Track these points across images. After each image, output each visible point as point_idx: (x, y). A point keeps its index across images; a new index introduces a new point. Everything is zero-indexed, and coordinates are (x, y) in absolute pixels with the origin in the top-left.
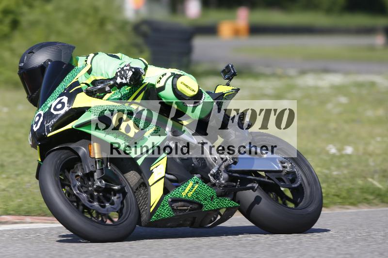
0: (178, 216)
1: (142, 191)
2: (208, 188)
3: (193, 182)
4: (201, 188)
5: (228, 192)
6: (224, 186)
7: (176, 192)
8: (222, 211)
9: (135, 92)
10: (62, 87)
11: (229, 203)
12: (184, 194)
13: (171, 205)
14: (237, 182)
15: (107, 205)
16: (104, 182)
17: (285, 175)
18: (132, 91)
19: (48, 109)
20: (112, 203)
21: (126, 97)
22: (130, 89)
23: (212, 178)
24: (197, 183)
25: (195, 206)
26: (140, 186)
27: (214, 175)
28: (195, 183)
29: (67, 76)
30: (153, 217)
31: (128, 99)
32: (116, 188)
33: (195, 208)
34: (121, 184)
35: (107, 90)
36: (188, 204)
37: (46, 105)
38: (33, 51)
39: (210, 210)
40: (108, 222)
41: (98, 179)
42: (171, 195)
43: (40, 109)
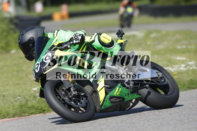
0: (114, 105)
1: (94, 95)
2: (126, 90)
3: (118, 87)
4: (123, 90)
5: (135, 90)
6: (132, 88)
7: (111, 93)
8: (134, 101)
9: (81, 47)
10: (46, 49)
11: (137, 96)
12: (115, 94)
13: (110, 100)
14: (139, 85)
15: (79, 103)
16: (76, 92)
17: (160, 79)
18: (80, 46)
19: (41, 60)
20: (81, 103)
21: (78, 50)
22: (79, 46)
23: (126, 85)
24: (120, 87)
25: (121, 99)
26: (93, 93)
27: (127, 83)
28: (119, 88)
29: (48, 43)
30: (102, 107)
31: (79, 50)
32: (82, 94)
33: (121, 100)
34: (84, 92)
35: (69, 47)
36: (117, 99)
37: (40, 59)
38: (24, 34)
39: (128, 101)
40: (80, 112)
41: (73, 91)
42: (109, 95)
43: (37, 61)
